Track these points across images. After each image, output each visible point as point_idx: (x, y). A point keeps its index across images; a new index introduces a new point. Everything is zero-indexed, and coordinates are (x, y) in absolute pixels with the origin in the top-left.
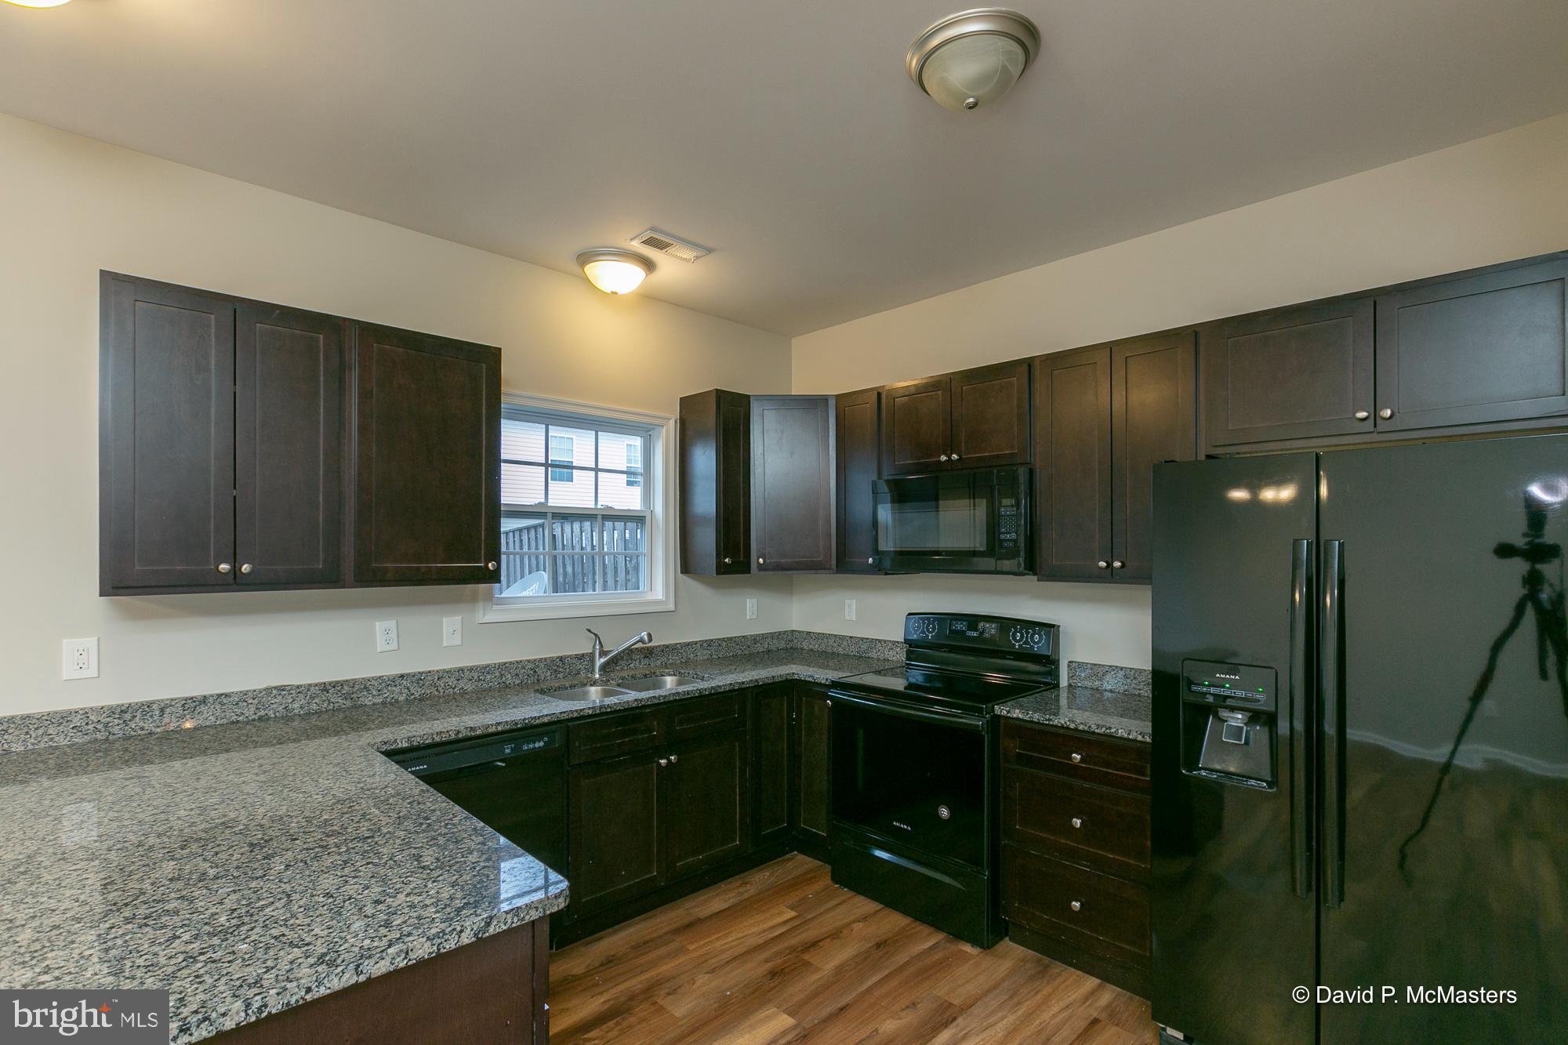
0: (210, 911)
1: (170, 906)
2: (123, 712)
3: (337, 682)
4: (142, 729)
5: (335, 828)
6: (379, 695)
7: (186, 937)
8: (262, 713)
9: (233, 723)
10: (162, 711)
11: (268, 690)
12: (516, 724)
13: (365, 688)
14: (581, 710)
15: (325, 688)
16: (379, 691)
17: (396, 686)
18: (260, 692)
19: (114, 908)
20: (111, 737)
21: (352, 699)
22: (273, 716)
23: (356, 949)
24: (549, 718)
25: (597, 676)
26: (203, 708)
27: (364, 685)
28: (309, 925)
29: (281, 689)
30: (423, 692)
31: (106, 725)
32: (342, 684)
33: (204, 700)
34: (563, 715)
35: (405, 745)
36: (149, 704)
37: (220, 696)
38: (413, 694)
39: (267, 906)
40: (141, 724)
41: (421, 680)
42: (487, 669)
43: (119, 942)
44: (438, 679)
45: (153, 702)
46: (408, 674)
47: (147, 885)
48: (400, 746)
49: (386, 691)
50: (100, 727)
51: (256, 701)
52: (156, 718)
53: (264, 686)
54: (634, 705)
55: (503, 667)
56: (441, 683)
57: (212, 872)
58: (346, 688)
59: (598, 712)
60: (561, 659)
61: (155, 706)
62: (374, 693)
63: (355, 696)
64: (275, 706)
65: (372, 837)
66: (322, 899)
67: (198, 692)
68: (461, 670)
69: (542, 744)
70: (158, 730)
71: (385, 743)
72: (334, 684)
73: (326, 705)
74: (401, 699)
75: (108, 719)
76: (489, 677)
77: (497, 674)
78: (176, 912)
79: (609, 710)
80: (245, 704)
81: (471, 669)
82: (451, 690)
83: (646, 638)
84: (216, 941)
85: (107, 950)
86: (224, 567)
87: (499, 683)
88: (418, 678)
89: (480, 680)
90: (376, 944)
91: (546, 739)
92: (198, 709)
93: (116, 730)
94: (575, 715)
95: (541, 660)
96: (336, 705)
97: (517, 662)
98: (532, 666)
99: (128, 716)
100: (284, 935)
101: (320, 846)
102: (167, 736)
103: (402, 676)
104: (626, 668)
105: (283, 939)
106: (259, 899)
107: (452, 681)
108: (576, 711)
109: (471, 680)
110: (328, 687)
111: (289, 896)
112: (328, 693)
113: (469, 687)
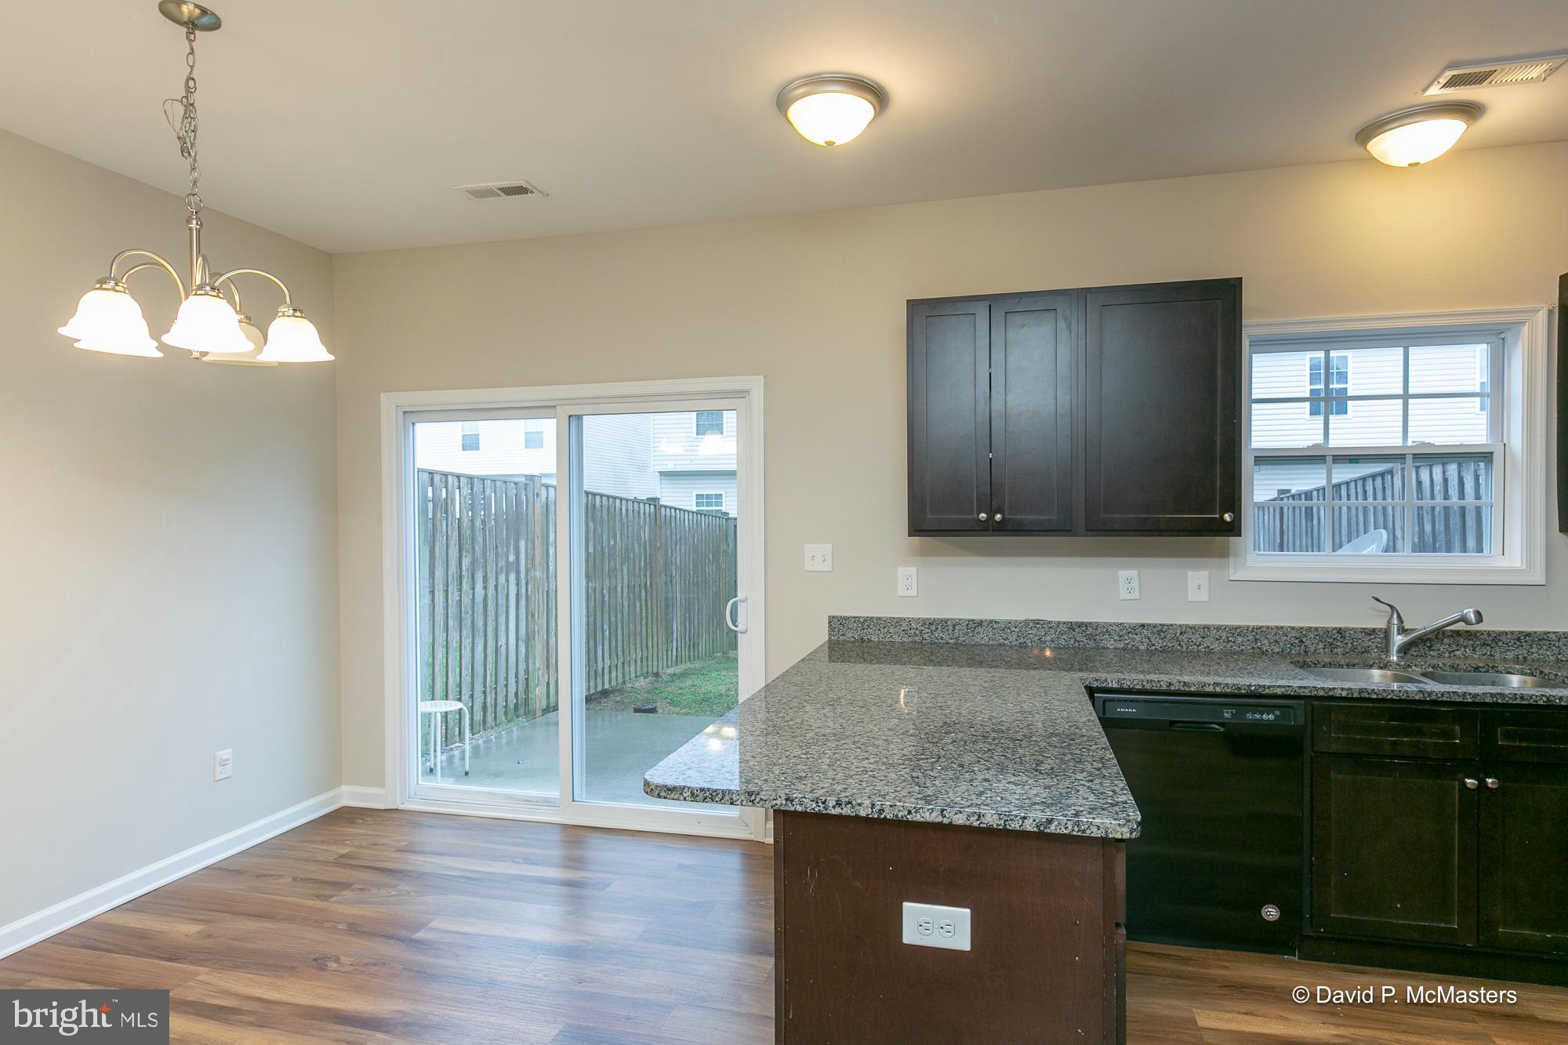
0: (894, 752)
1: (877, 743)
2: (930, 623)
3: (1082, 623)
4: (942, 638)
5: (1003, 728)
6: (1120, 641)
7: (872, 760)
8: (1022, 641)
9: (1000, 645)
10: (954, 627)
11: (1027, 622)
12: (1239, 689)
13: (1107, 632)
14: (1330, 689)
15: (1072, 626)
16: (1120, 636)
17: (1136, 634)
18: (1020, 623)
19: (853, 735)
20: (924, 641)
21: (1095, 640)
22: (1030, 644)
23: (948, 800)
24: (1283, 690)
25: (1395, 658)
26: (980, 629)
27: (1106, 629)
28: (935, 778)
29: (1036, 622)
30: (1164, 644)
31: (921, 632)
32: (1087, 625)
33: (980, 623)
34: (1302, 690)
35: (1115, 685)
36: (946, 621)
37: (991, 622)
38: (1154, 645)
39: (923, 759)
40: (941, 635)
41: (1162, 631)
42: (1238, 631)
43: (843, 751)
44: (1181, 634)
45: (948, 620)
46: (1149, 625)
47: (876, 729)
48: (1110, 685)
49: (1127, 638)
50: (917, 632)
51: (1017, 630)
52: (950, 632)
53: (1022, 618)
54: (1417, 698)
55: (1258, 632)
56: (1184, 638)
57: (912, 731)
58: (1090, 629)
59: (1356, 695)
60: (1339, 631)
61: (949, 623)
62: (1116, 638)
63: (1098, 637)
64: (1031, 636)
65: (1021, 740)
66: (955, 766)
67: (977, 617)
68: (1207, 627)
69: (1271, 717)
70: (952, 641)
71: (1097, 680)
72: (1080, 625)
73: (1072, 642)
74: (1142, 648)
75: (922, 628)
76: (1240, 639)
77: (1250, 638)
78: (878, 747)
79: (1375, 696)
80: (1009, 631)
81: (1218, 628)
82: (1195, 647)
83: (1472, 616)
84: (883, 767)
85: (835, 753)
86: (983, 516)
87: (1253, 648)
88: (1161, 630)
89: (1229, 641)
90: (962, 802)
91: (1278, 713)
92: (977, 630)
93: (926, 636)
94: (1321, 693)
95: (1309, 629)
96: (1081, 643)
97: (1277, 627)
98: (1298, 635)
99: (933, 627)
100: (918, 778)
101: (983, 736)
102: (957, 646)
103: (1143, 626)
104: (1447, 655)
105: (916, 780)
106: (922, 754)
107: (1196, 638)
108: (1323, 689)
109: (1218, 639)
110: (1074, 626)
111: (939, 758)
112: (1074, 631)
113: (1216, 647)
